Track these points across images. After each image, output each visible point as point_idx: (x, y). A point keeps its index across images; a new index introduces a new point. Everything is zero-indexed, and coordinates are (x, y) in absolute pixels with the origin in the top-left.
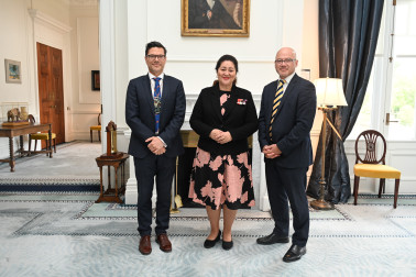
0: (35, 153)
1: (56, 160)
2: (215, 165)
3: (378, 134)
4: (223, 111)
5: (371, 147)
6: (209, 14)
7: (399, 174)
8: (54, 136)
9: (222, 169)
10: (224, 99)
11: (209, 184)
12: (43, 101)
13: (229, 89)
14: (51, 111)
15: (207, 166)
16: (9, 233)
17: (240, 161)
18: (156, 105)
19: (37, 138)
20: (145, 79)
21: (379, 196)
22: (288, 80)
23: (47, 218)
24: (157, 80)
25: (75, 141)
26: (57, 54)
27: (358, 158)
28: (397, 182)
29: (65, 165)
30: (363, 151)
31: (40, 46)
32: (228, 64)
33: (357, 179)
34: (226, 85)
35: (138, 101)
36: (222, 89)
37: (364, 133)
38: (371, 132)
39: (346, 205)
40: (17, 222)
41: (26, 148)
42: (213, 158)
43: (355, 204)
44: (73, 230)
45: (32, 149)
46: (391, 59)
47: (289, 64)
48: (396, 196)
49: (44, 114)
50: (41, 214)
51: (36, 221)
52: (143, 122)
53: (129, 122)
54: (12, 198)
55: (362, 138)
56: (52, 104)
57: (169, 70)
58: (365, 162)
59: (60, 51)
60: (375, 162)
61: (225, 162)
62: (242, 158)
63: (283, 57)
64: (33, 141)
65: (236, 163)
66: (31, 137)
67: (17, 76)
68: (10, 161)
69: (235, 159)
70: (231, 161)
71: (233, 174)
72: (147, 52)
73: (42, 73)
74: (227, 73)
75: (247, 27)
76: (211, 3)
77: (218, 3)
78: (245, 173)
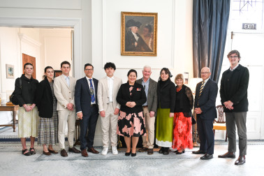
2: (129, 118)
4: (131, 94)
6: (136, 44)
9: (132, 119)
10: (131, 89)
11: (126, 127)
13: (133, 85)
15: (124, 119)
17: (140, 116)
26: (33, 60)
32: (133, 73)
34: (132, 83)
36: (130, 84)
37: (218, 107)
42: (127, 115)
58: (218, 122)
59: (35, 58)
60: (223, 122)
61: (133, 116)
62: (141, 114)
67: (12, 75)
68: (13, 126)
69: (137, 114)
70: (135, 116)
74: (133, 77)
75: (156, 51)
76: (137, 38)
77: (140, 38)
78: (141, 121)
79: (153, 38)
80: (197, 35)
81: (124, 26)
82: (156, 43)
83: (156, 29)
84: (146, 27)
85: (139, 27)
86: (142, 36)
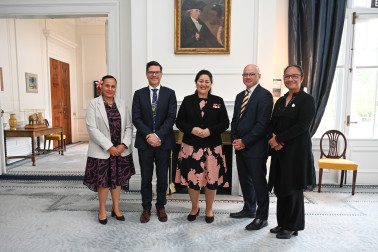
0: (49, 151)
1: (67, 157)
2: (198, 156)
3: (340, 133)
4: (203, 113)
5: (334, 144)
6: (197, 36)
7: (356, 166)
8: (64, 137)
9: (204, 159)
10: (202, 104)
11: (192, 171)
12: (55, 107)
13: (206, 97)
14: (61, 116)
15: (190, 157)
16: (43, 209)
17: (216, 152)
18: (154, 110)
19: (50, 139)
20: (146, 90)
21: (341, 186)
22: (252, 90)
23: (69, 199)
24: (155, 91)
25: (80, 142)
26: (66, 67)
27: (322, 154)
28: (355, 173)
29: (75, 161)
30: (326, 148)
31: (53, 61)
32: (205, 77)
33: (321, 171)
34: (203, 94)
35: (141, 107)
36: (201, 97)
37: (328, 133)
38: (334, 132)
39: (311, 193)
40: (47, 202)
41: (42, 147)
42: (196, 150)
43: (319, 191)
44: (91, 208)
45: (47, 148)
46: (351, 70)
47: (253, 77)
48: (354, 186)
49: (55, 118)
50: (64, 196)
51: (62, 201)
52: (144, 122)
53: (135, 122)
54: (39, 185)
55: (326, 137)
56: (61, 110)
57: (165, 82)
58: (328, 157)
59: (68, 65)
60: (337, 157)
61: (206, 153)
62: (218, 149)
63: (248, 72)
64: (48, 141)
65: (214, 154)
66: (46, 138)
67: (35, 87)
68: (32, 157)
70: (210, 152)
71: (212, 162)
72: (147, 69)
73: (54, 84)
74: (204, 84)
75: (228, 46)
76: (199, 27)
77: (204, 27)
78: (220, 161)
79: (223, 27)
80: (295, 19)
81: (180, 10)
82: (228, 33)
83: (229, 11)
84: (214, 9)
85: (201, 10)
86: (207, 24)
